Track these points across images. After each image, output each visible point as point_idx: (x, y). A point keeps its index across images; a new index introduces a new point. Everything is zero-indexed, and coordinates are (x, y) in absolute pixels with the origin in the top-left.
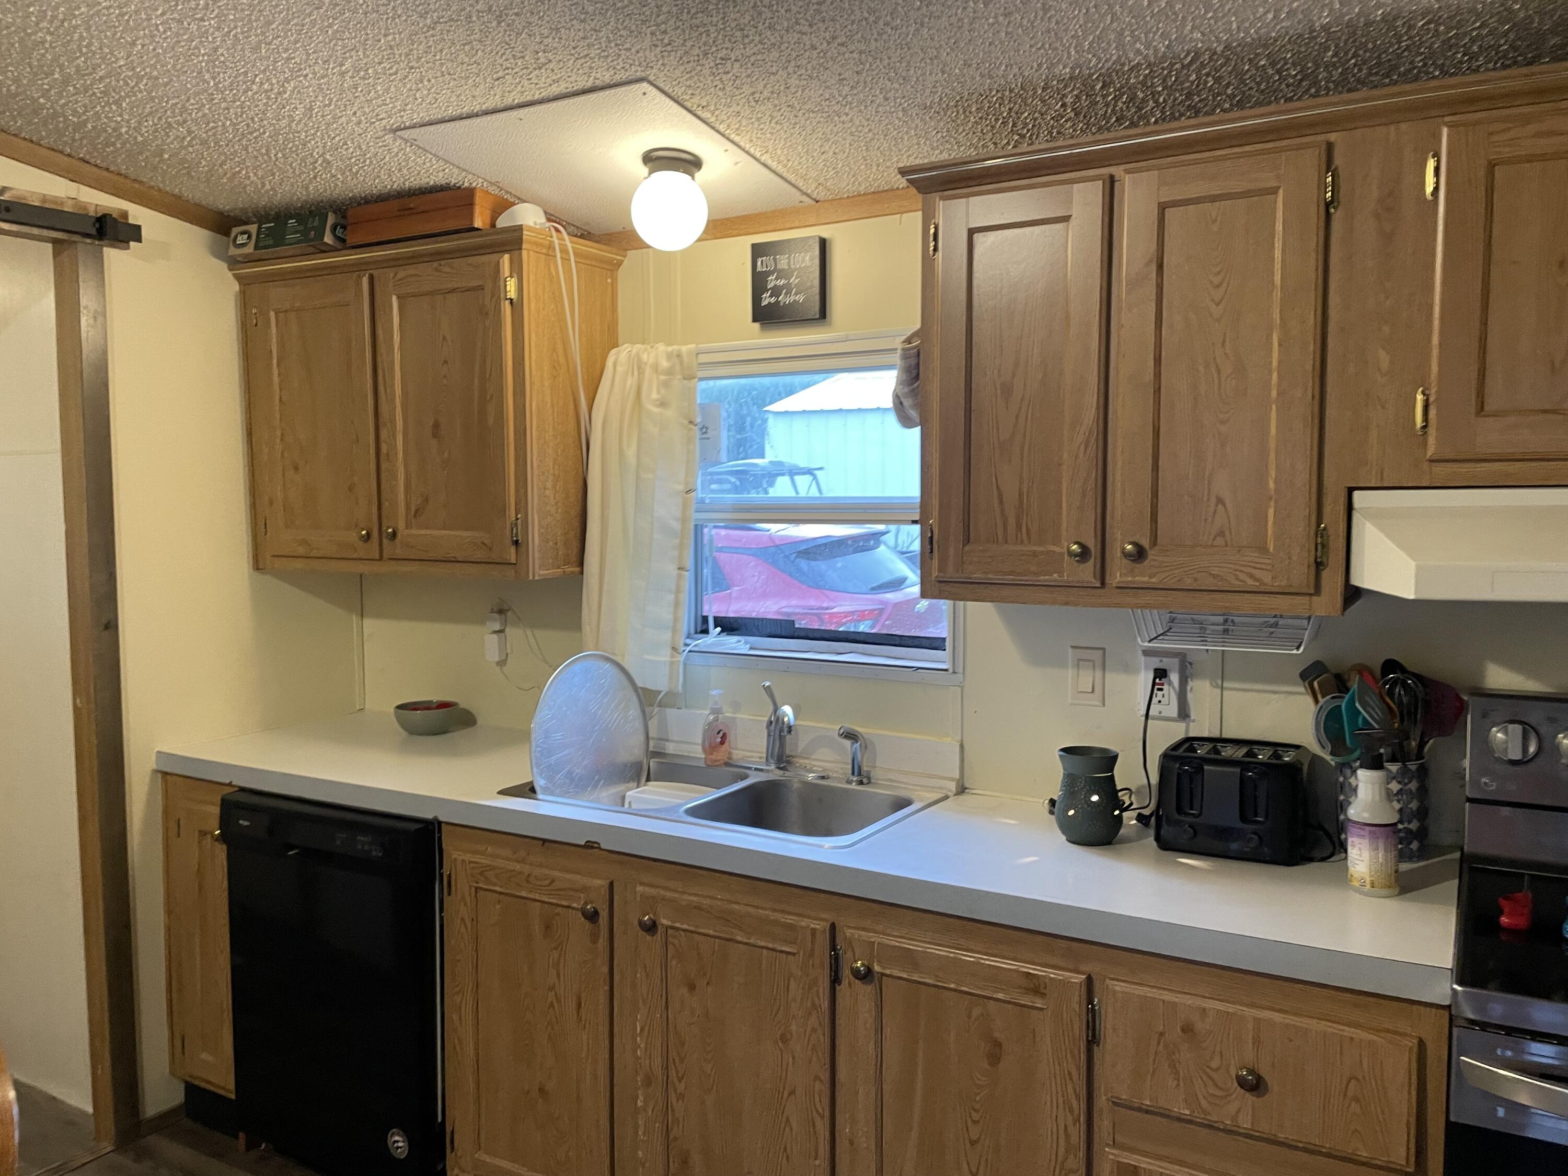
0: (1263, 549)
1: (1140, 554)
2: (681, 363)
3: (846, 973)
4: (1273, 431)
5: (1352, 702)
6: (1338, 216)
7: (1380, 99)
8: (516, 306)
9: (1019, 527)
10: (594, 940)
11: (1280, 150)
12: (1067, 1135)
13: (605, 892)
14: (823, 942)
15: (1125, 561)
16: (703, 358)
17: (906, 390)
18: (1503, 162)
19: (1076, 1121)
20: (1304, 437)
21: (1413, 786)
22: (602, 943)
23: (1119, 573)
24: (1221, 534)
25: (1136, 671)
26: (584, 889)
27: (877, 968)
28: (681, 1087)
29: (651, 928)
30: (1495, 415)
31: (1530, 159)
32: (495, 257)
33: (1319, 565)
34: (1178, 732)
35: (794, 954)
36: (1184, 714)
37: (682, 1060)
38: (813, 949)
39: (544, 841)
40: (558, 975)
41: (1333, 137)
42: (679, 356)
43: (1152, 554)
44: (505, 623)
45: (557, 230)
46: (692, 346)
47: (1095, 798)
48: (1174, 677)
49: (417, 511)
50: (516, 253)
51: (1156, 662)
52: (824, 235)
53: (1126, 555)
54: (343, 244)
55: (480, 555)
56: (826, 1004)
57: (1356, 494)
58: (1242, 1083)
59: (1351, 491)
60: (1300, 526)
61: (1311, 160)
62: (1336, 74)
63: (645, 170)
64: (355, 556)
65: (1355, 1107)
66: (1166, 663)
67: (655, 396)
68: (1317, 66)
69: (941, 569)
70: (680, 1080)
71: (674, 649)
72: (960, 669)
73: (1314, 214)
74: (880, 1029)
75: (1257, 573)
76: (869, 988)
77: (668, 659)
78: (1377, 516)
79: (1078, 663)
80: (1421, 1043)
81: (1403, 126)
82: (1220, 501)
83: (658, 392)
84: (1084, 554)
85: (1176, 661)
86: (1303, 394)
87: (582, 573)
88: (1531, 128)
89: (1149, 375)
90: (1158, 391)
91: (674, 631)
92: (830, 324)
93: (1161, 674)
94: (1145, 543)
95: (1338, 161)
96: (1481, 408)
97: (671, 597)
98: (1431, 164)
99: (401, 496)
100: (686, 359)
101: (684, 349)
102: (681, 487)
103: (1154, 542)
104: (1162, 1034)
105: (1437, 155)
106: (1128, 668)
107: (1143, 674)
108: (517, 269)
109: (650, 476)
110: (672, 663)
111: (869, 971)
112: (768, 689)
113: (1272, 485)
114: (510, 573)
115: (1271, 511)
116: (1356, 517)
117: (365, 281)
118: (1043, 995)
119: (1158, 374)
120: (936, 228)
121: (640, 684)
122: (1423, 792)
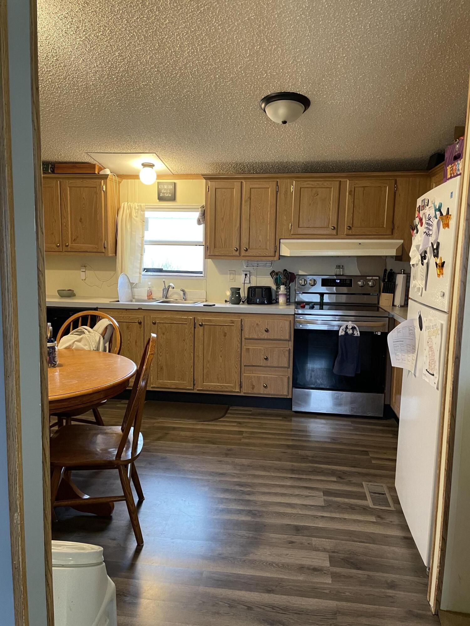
0: (267, 249)
1: (247, 250)
2: (141, 207)
3: (197, 325)
4: (268, 229)
5: (279, 276)
6: (278, 193)
7: (285, 175)
8: (105, 193)
9: (225, 245)
10: (140, 328)
11: (269, 181)
12: (238, 346)
13: (143, 318)
14: (193, 321)
15: (244, 251)
16: (146, 207)
17: (201, 218)
18: (302, 188)
19: (239, 343)
20: (274, 230)
21: (288, 290)
22: (142, 328)
23: (243, 253)
24: (260, 246)
25: (241, 275)
26: (138, 318)
27: (203, 323)
28: (161, 354)
29: (154, 324)
30: (301, 227)
31: (306, 188)
32: (100, 180)
33: (275, 252)
34: (249, 285)
35: (186, 324)
36: (250, 283)
37: (161, 349)
38: (191, 322)
39: (126, 309)
40: (131, 337)
41: (278, 180)
42: (141, 206)
43: (248, 250)
44: (86, 270)
45: (114, 175)
46: (144, 204)
47: (237, 296)
48: (248, 275)
49: (74, 240)
50: (105, 180)
51: (245, 273)
52: (175, 182)
53: (245, 250)
54: (53, 172)
55: (95, 250)
56: (193, 332)
57: (281, 240)
58: (266, 331)
59: (280, 239)
60: (273, 246)
61: (275, 183)
62: (277, 167)
63: (142, 167)
64: (55, 250)
65: (281, 332)
66: (247, 273)
67: (135, 215)
68: (275, 166)
69: (210, 253)
70: (161, 353)
71: (140, 273)
72: (206, 276)
73: (275, 193)
74: (204, 335)
75: (266, 253)
76: (202, 328)
77: (139, 275)
78: (284, 243)
79: (230, 274)
80: (290, 321)
81: (288, 180)
82: (260, 241)
83: (136, 214)
84: (237, 250)
85: (249, 272)
86: (273, 223)
87: (116, 255)
88: (307, 183)
89: (248, 218)
90: (250, 221)
91: (140, 269)
92: (176, 201)
93: (246, 275)
94: (248, 248)
95: (279, 184)
96: (299, 227)
97: (139, 261)
98: (292, 187)
99: (70, 236)
100: (142, 207)
101: (142, 204)
102: (141, 236)
103: (249, 248)
104: (253, 326)
105: (293, 186)
106: (240, 274)
107: (243, 275)
108: (106, 184)
109: (135, 233)
110: (140, 276)
111: (202, 324)
112: (164, 282)
113: (268, 238)
114: (103, 254)
115: (268, 243)
116: (281, 244)
117: (59, 181)
118: (234, 323)
119: (250, 218)
120: (209, 187)
121: (131, 282)
122: (290, 291)
